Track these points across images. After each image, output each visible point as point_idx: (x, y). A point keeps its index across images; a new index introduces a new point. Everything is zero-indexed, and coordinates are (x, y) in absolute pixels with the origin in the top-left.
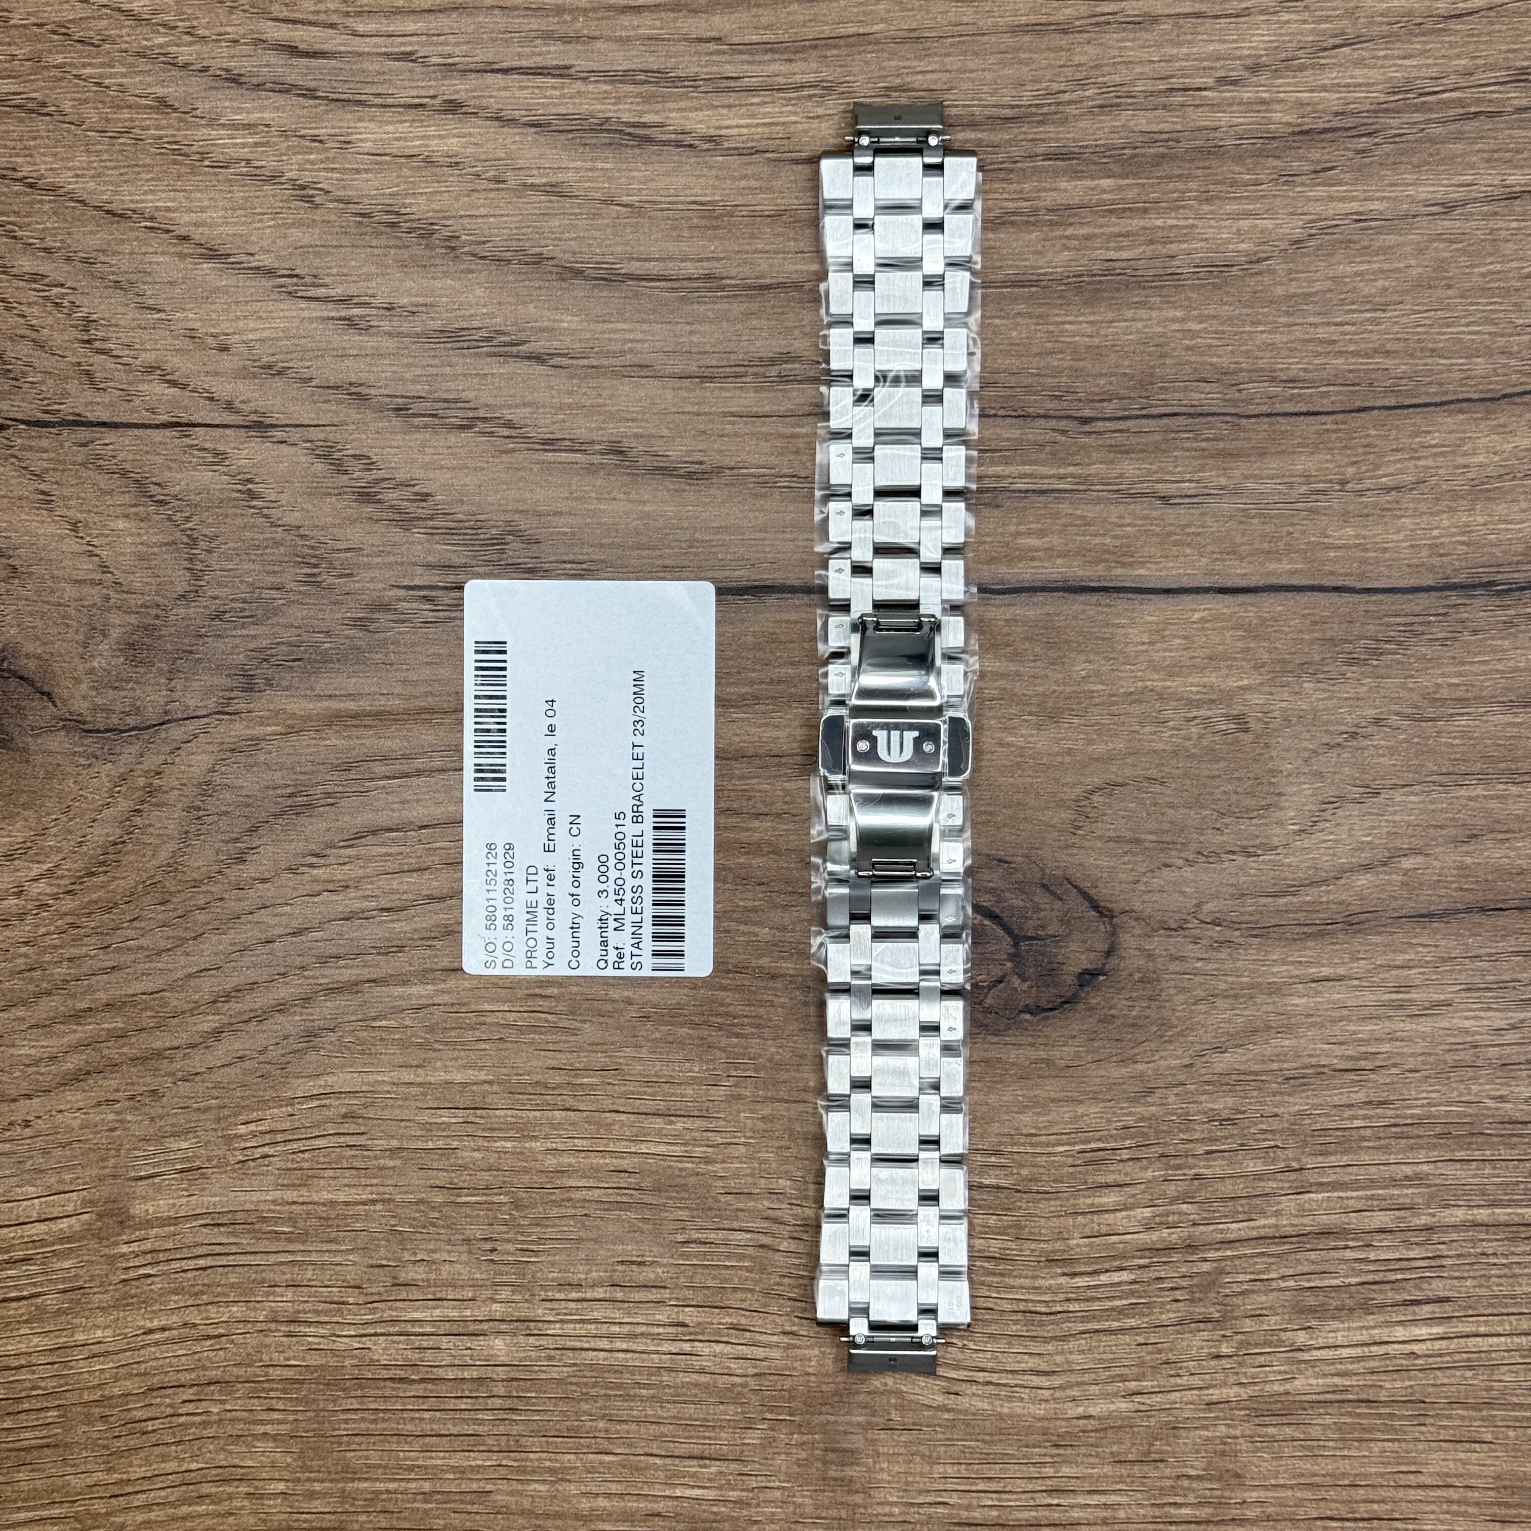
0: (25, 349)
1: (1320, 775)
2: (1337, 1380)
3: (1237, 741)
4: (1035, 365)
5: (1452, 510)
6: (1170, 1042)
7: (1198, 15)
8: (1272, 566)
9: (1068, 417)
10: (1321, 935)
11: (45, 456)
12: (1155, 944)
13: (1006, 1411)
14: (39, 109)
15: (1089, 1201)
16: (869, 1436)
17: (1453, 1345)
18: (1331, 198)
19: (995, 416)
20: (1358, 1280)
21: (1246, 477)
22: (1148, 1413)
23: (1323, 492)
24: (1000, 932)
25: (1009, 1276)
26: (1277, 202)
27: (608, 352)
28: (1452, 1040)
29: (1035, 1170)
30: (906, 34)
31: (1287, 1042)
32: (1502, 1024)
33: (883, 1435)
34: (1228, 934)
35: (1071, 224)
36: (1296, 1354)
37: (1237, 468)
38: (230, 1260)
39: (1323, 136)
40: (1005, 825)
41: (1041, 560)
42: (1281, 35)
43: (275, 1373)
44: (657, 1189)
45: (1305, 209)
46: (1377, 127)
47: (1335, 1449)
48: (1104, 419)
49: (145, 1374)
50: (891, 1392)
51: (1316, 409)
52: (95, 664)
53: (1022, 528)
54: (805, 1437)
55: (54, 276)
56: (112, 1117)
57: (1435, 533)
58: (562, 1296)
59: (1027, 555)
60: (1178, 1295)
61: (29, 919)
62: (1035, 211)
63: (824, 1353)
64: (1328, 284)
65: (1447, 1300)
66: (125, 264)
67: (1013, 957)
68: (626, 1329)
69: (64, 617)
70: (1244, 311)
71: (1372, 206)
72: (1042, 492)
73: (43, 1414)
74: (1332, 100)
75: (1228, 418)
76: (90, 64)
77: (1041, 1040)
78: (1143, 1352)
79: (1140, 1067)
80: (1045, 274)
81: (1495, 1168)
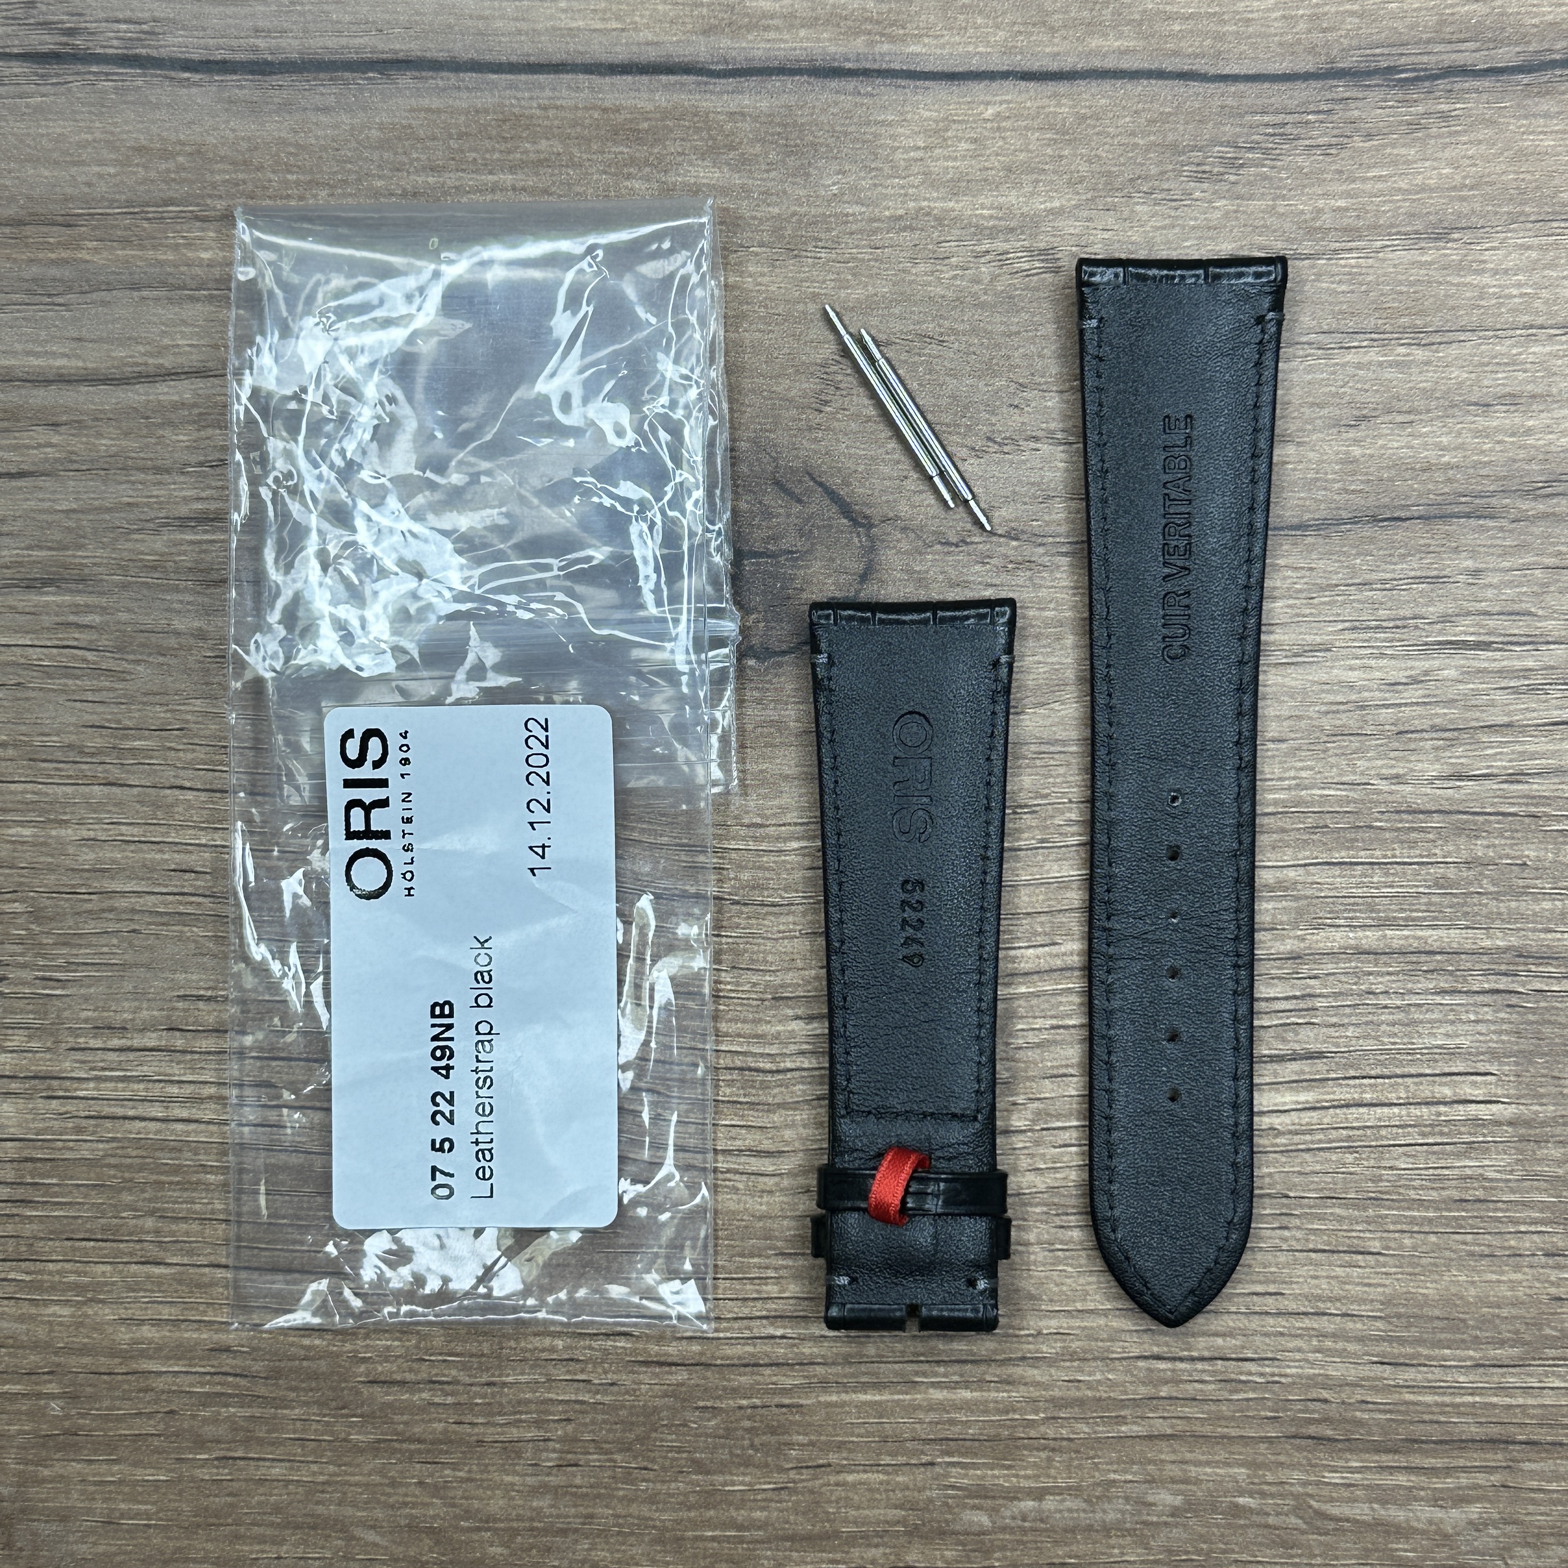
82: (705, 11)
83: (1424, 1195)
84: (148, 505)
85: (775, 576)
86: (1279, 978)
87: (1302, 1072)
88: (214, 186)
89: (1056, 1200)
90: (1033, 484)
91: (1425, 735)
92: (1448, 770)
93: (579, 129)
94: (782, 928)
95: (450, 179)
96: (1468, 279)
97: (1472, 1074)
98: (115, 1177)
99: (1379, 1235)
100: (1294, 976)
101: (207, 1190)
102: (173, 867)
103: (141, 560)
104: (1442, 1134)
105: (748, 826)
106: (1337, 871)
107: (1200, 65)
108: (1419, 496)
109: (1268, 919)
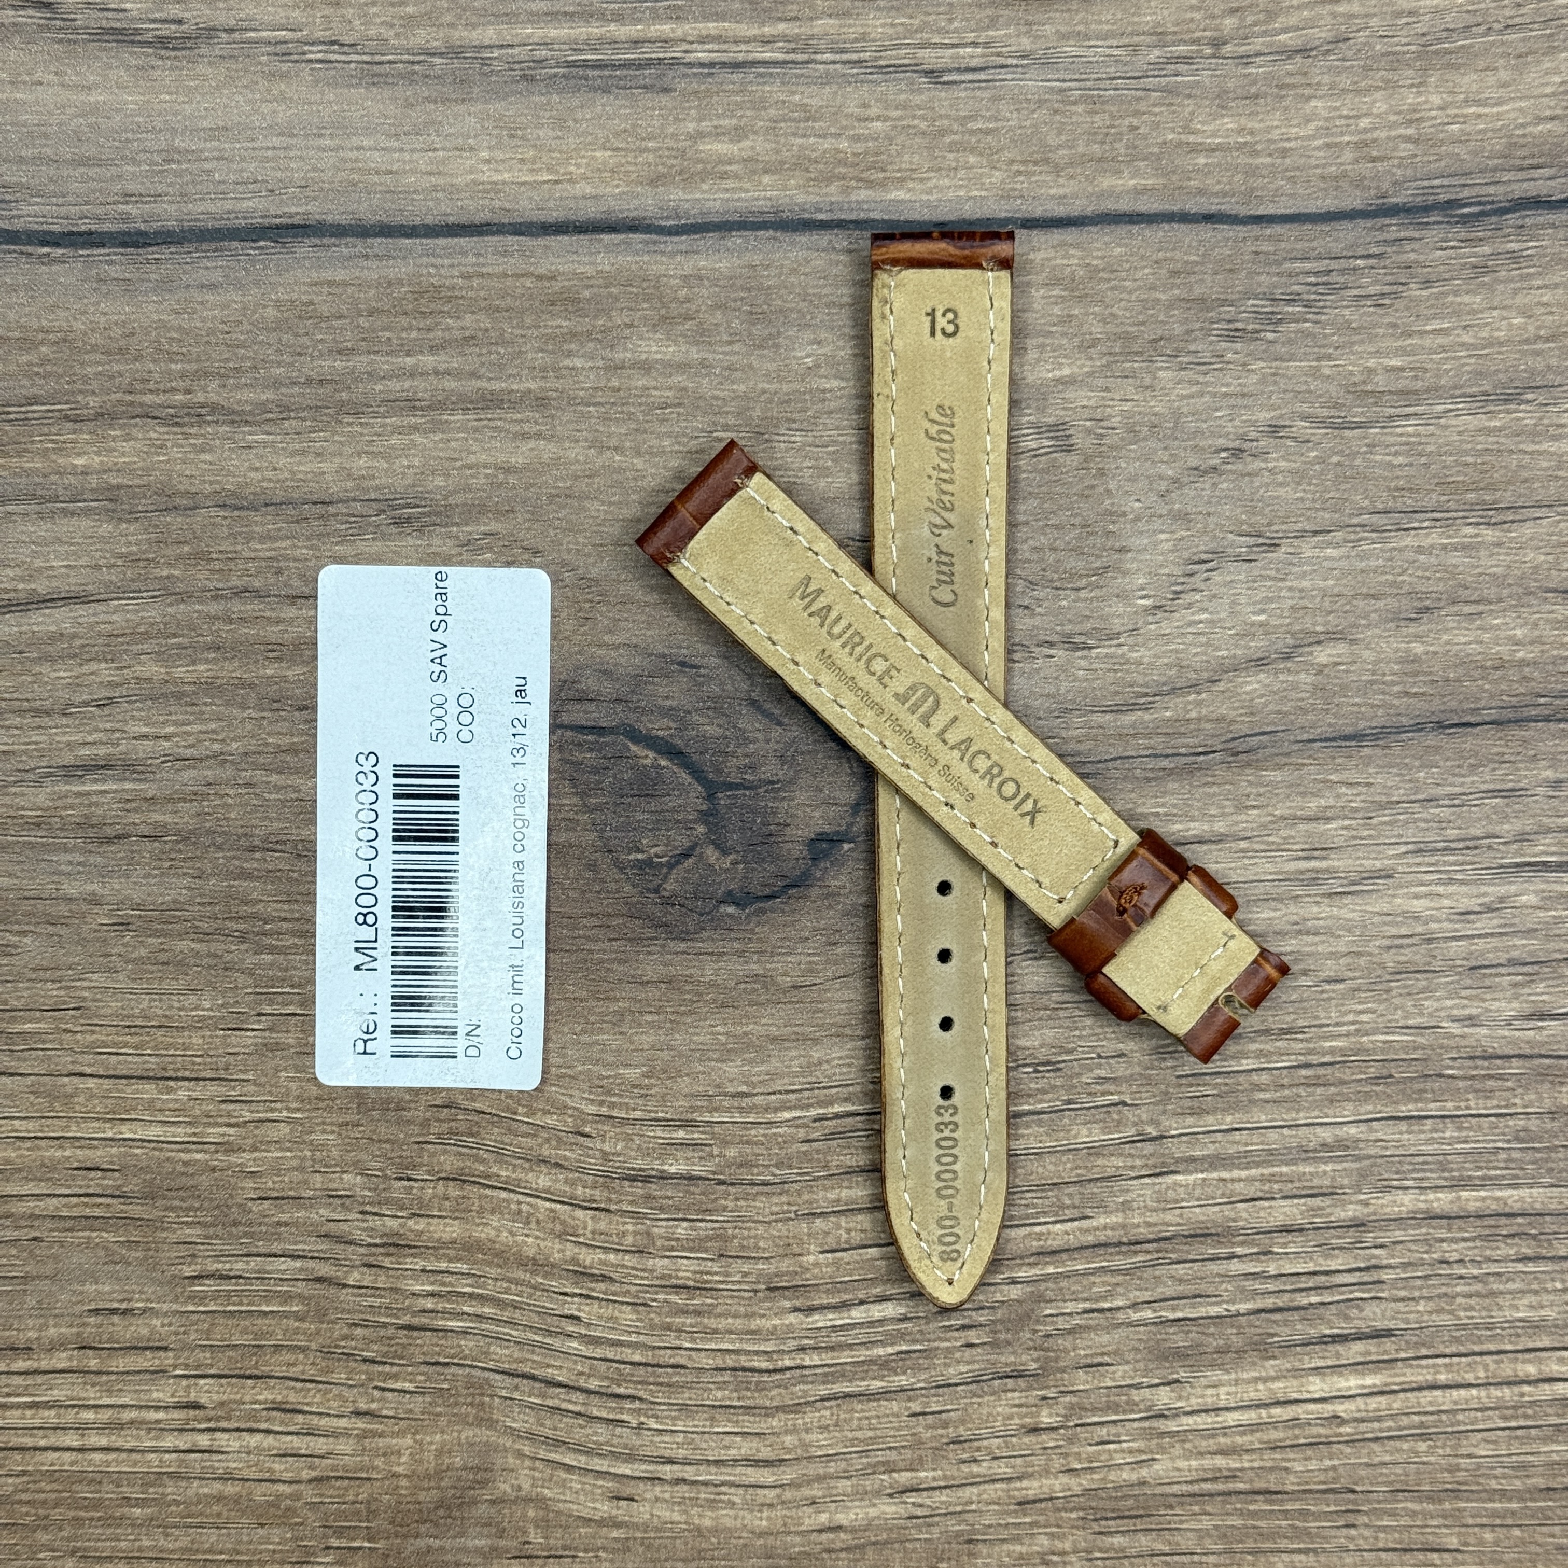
1: (1183, 517)
2: (1220, 1461)
3: (1054, 466)
5: (1390, 86)
8: (1106, 182)
10: (1188, 771)
13: (707, 1523)
15: (832, 1195)
17: (1397, 1403)
20: (1250, 1306)
21: (1064, 37)
22: (929, 1518)
23: (1186, 59)
24: (686, 777)
25: (710, 1314)
28: (1394, 931)
29: (748, 1149)
32: (1472, 904)
36: (1155, 1423)
37: (1049, 21)
41: (737, 177)
44: (150, 1195)
50: (528, 1500)
53: (706, 125)
57: (1364, 123)
58: (3, 1367)
59: (715, 170)
60: (973, 1336)
63: (421, 1443)
65: (1388, 1333)
67: (705, 816)
68: (105, 1415)
72: (736, 66)
77: (755, 946)
78: (920, 1427)
81: (1460, 1129)
82: (651, 158)
83: (1505, 1484)
84: (25, 752)
85: (754, 811)
86: (1341, 1248)
87: (1370, 1354)
88: (85, 379)
89: (1094, 1504)
90: (1048, 695)
91: (1502, 970)
92: (1528, 1009)
93: (509, 300)
94: (775, 1209)
95: (361, 362)
96: (1545, 446)
97: (1559, 1349)
98: (27, 1514)
99: (1456, 1530)
100: (1357, 1245)
101: (133, 1525)
102: (76, 1165)
103: (22, 817)
104: (1526, 1416)
105: (733, 1096)
106: (1403, 1126)
107: (1229, 206)
108: (1492, 697)
109: (1327, 1182)
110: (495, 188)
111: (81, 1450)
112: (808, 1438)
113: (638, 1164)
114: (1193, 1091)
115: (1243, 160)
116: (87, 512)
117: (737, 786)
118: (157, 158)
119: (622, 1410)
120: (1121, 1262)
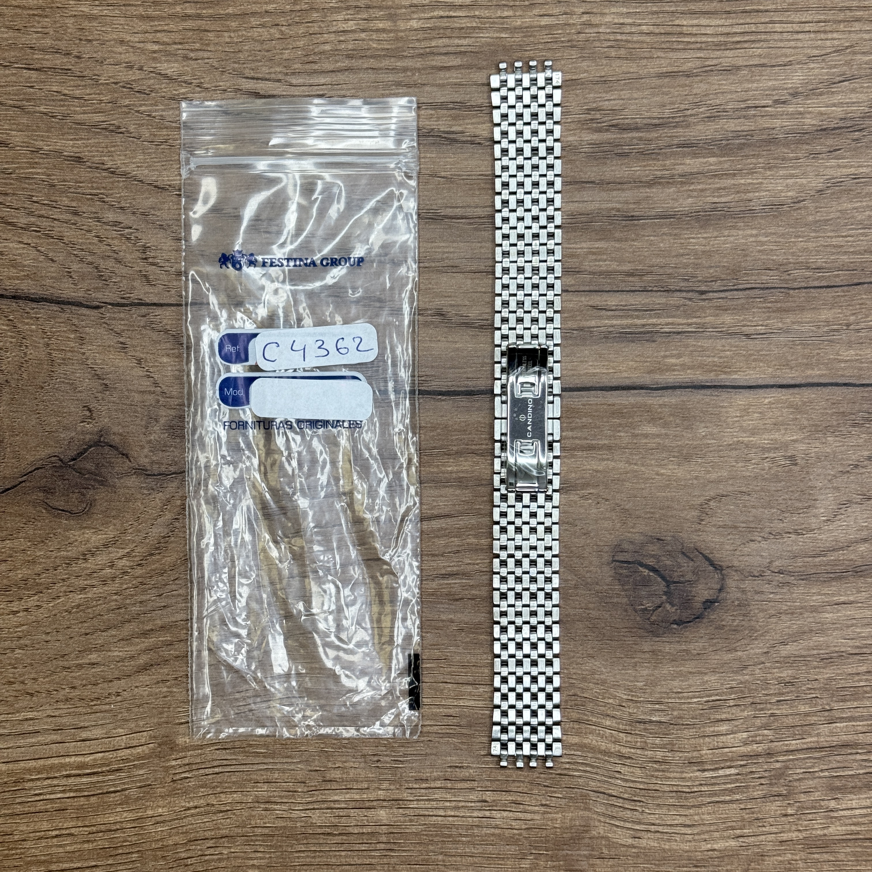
0: (110, 263)
1: (837, 489)
2: (853, 828)
3: (790, 471)
4: (673, 262)
6: (756, 639)
7: (763, 65)
8: (809, 372)
9: (692, 291)
10: (840, 578)
11: (122, 322)
12: (747, 585)
13: (667, 847)
14: (116, 130)
15: (712, 729)
16: (591, 862)
18: (839, 166)
19: (651, 291)
20: (864, 771)
21: (793, 323)
22: (747, 847)
23: (837, 330)
24: (659, 579)
25: (668, 771)
26: (809, 169)
27: (435, 259)
29: (681, 712)
30: (599, 79)
31: (822, 639)
33: (598, 862)
34: (788, 579)
35: (692, 183)
36: (829, 813)
37: (788, 318)
38: (232, 769)
39: (834, 132)
40: (661, 519)
41: (678, 371)
42: (809, 76)
43: (259, 831)
44: (470, 726)
45: (824, 173)
46: (864, 126)
47: (852, 866)
48: (713, 292)
49: (186, 833)
50: (602, 837)
51: (832, 284)
52: (152, 438)
53: (668, 353)
54: (555, 863)
55: (126, 223)
56: (165, 689)
58: (417, 786)
59: (670, 368)
60: (763, 781)
61: (117, 580)
62: (672, 176)
63: (564, 816)
64: (838, 214)
66: (165, 216)
68: (453, 804)
69: (135, 412)
70: (791, 230)
71: (861, 170)
72: (679, 333)
73: (130, 856)
74: (839, 112)
75: (782, 290)
76: (144, 105)
77: (684, 639)
78: (744, 813)
79: (739, 653)
80: (679, 211)
110: (594, 375)
111: (445, 816)
112: (703, 817)
113: (642, 717)
114: (842, 693)
115: (858, 365)
116: (451, 486)
117: (678, 582)
118: (479, 366)
119: (636, 806)
120: (817, 755)
